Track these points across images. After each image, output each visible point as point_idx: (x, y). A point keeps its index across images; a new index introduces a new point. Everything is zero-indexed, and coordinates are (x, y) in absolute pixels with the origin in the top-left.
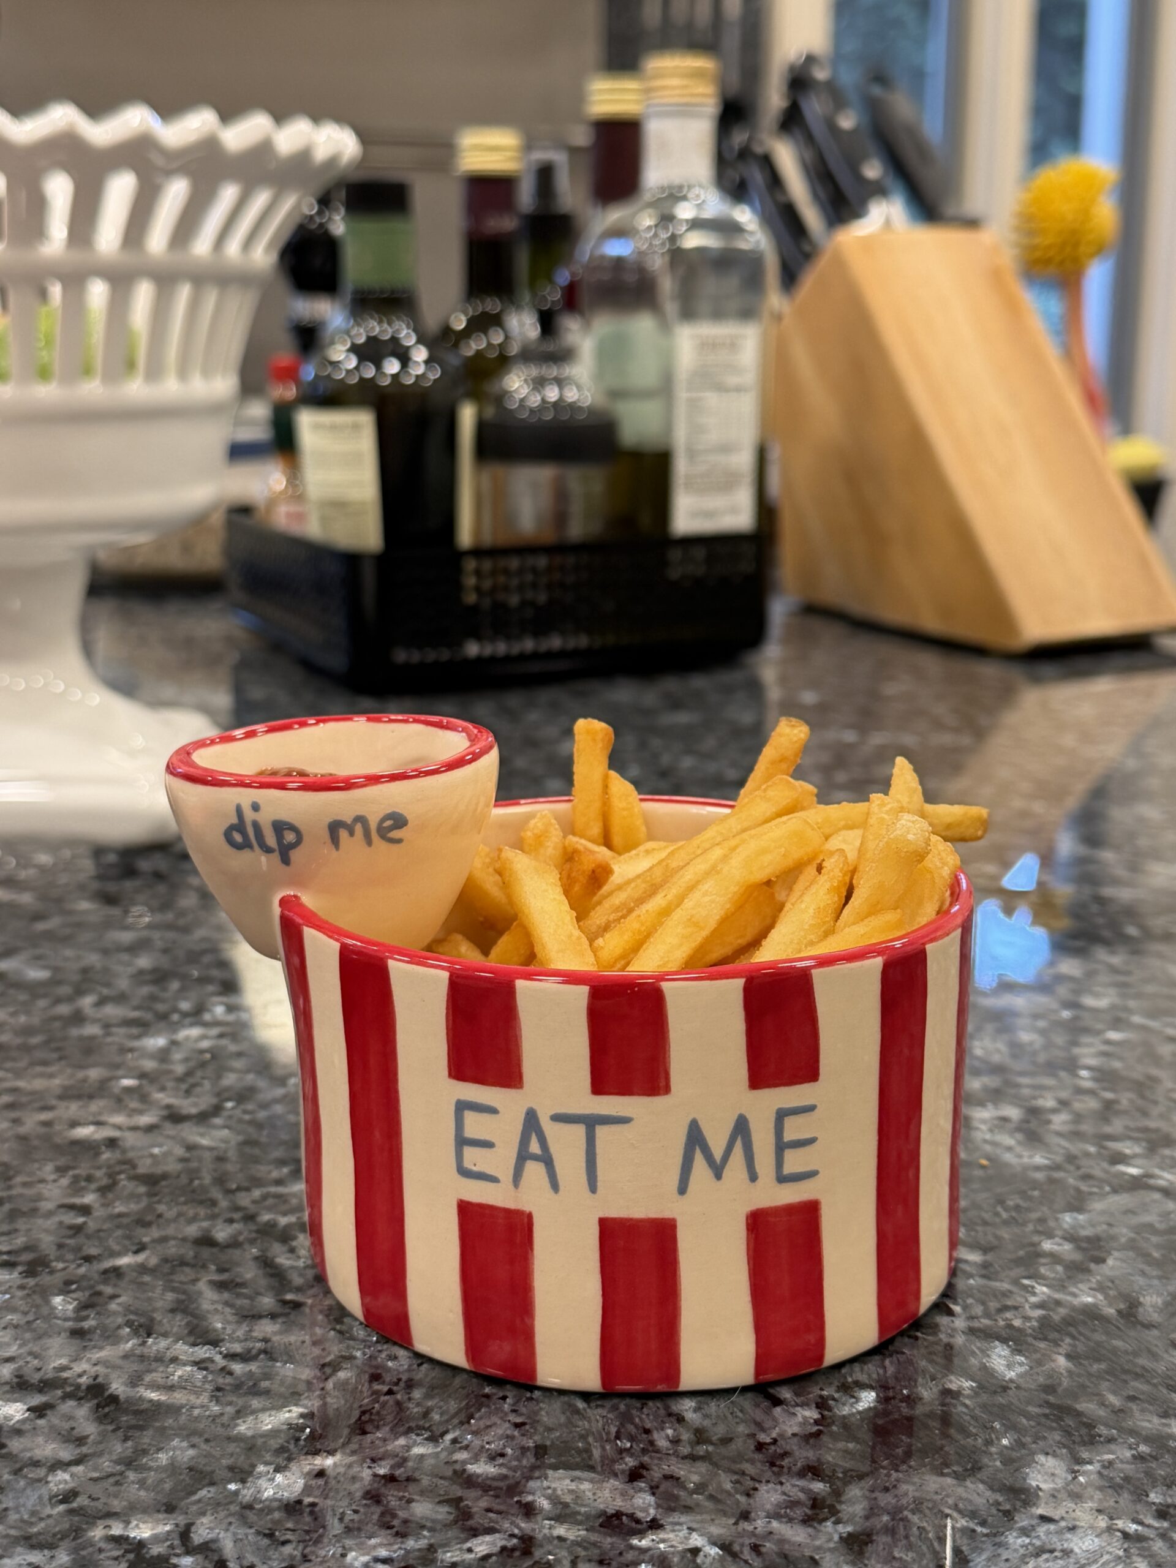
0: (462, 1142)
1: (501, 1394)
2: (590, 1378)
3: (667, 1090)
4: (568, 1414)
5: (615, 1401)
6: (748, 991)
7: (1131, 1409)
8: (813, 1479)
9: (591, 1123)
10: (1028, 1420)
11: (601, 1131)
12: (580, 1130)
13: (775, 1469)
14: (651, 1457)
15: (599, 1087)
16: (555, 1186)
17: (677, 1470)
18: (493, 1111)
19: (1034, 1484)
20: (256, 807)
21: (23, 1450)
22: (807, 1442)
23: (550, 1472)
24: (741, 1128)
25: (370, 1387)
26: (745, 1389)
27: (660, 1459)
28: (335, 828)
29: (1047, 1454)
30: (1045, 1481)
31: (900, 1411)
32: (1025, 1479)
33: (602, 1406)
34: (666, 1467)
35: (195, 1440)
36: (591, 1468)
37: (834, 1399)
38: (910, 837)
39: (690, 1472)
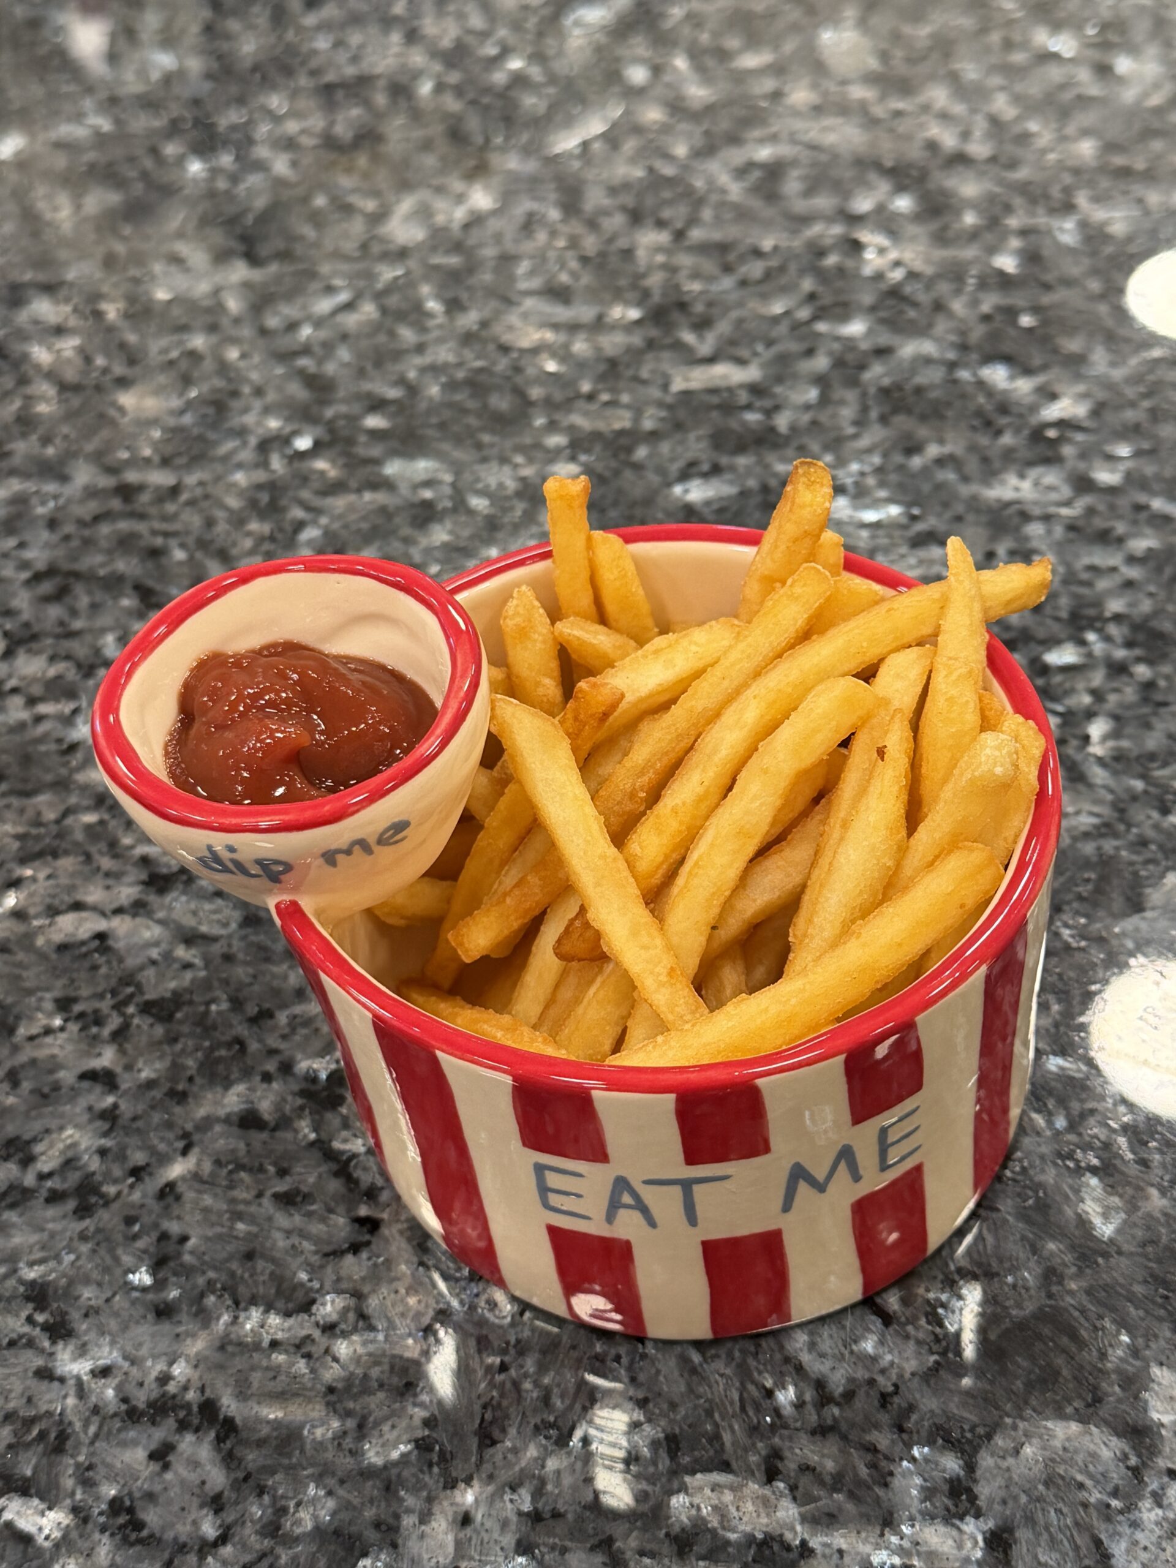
0: (544, 1190)
1: (613, 1352)
2: (702, 1330)
3: (767, 1150)
4: (686, 1375)
5: (729, 1345)
6: (847, 1062)
8: (944, 1447)
9: (687, 1185)
10: (1137, 1308)
11: (697, 1189)
12: (677, 1191)
13: (905, 1436)
14: (782, 1438)
15: (691, 1158)
16: (652, 1223)
17: (810, 1454)
18: (580, 1175)
19: (1155, 1416)
20: (231, 849)
22: (927, 1382)
23: (688, 1479)
24: (846, 1154)
25: (482, 1362)
26: (854, 1306)
27: (790, 1438)
28: (330, 857)
29: (1161, 1364)
30: (1166, 1412)
31: (1009, 1315)
32: (1146, 1411)
33: (717, 1356)
34: (797, 1451)
36: (725, 1467)
37: (944, 1306)
39: (823, 1456)
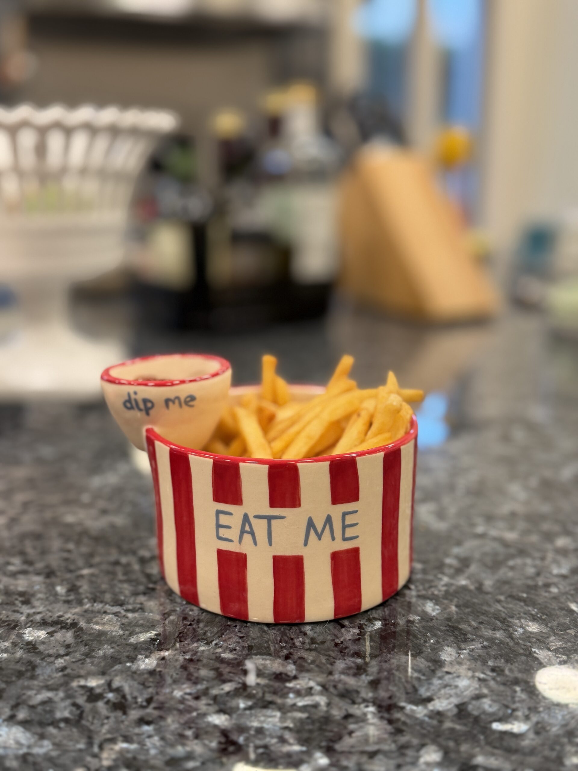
0: (219, 526)
1: (234, 625)
2: (269, 618)
3: (299, 505)
4: (261, 632)
5: (279, 627)
6: (331, 466)
7: (481, 627)
8: (357, 658)
9: (269, 518)
10: (441, 632)
11: (273, 522)
12: (265, 521)
13: (342, 654)
14: (294, 650)
15: (273, 504)
16: (255, 543)
17: (304, 655)
18: (231, 514)
19: (443, 658)
20: (135, 393)
21: (45, 650)
22: (355, 643)
23: (254, 657)
24: (329, 520)
25: (183, 622)
26: (331, 621)
27: (297, 650)
28: (167, 402)
29: (448, 646)
30: (448, 657)
31: (391, 629)
32: (440, 657)
33: (274, 629)
34: (299, 654)
35: (114, 645)
36: (270, 655)
37: (365, 625)
38: (395, 403)
39: (309, 656)
